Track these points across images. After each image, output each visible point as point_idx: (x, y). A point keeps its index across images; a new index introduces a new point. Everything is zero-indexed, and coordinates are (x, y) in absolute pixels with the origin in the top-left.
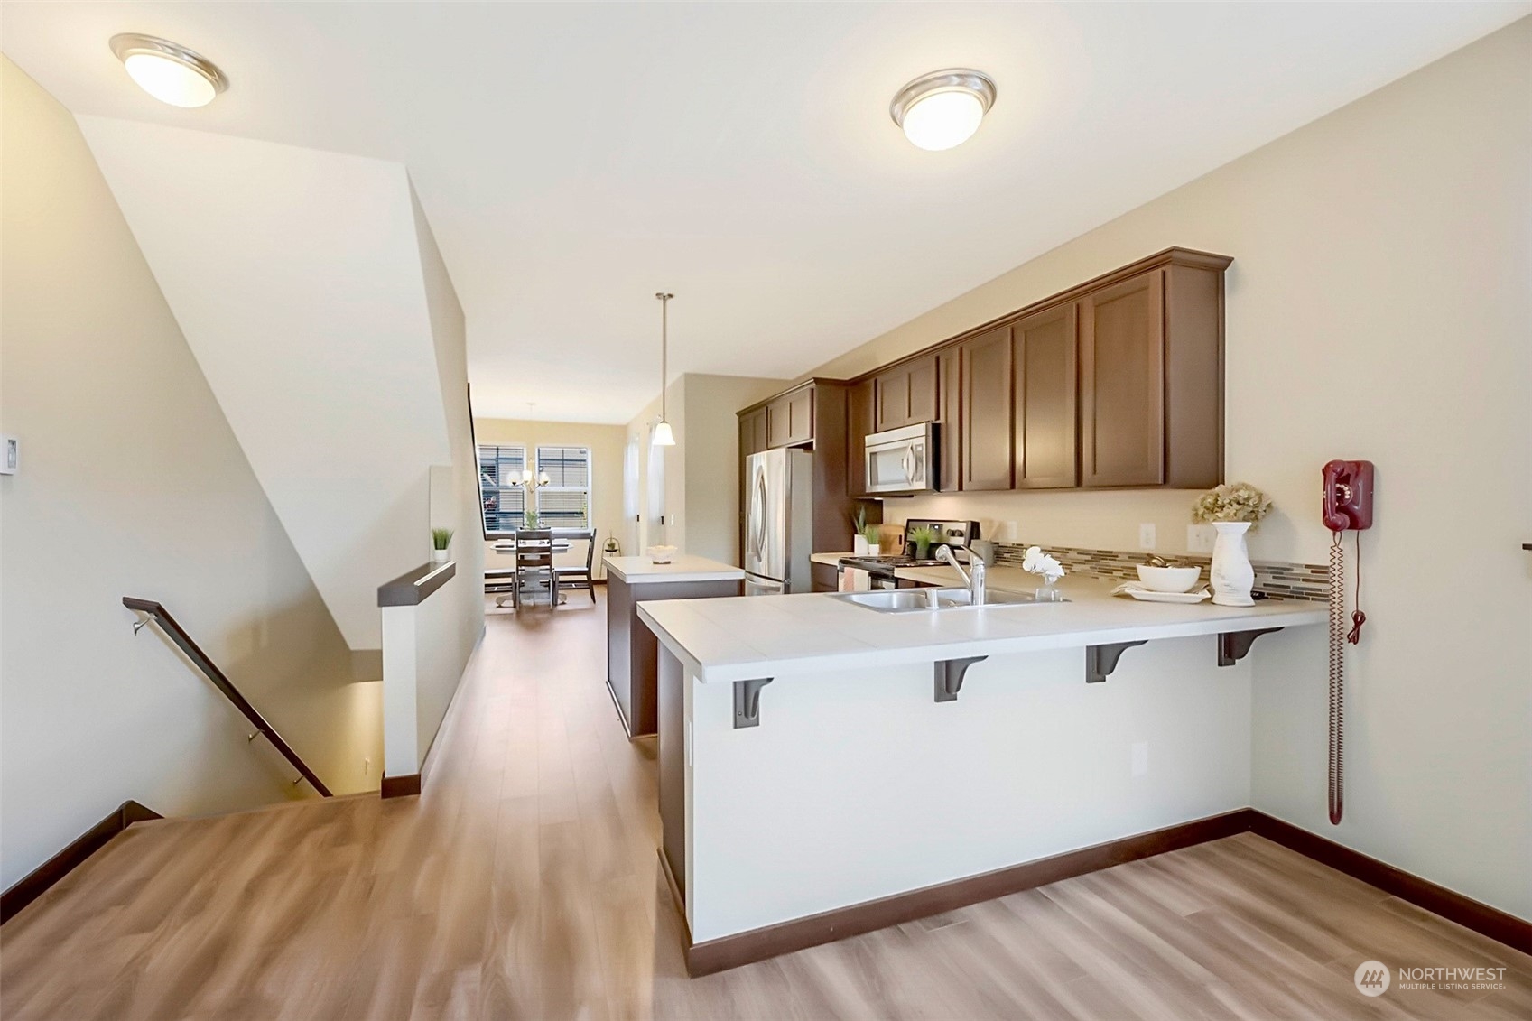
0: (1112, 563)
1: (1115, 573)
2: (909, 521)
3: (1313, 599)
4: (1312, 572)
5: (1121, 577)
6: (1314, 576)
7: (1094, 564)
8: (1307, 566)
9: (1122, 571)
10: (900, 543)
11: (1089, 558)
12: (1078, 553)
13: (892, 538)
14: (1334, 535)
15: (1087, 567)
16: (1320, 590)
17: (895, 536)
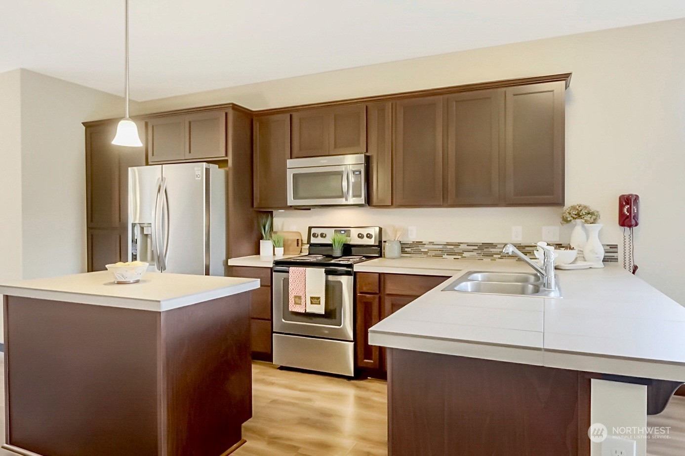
0: (492, 250)
1: (495, 256)
2: (310, 228)
3: (610, 261)
4: (610, 248)
5: (499, 258)
6: (612, 250)
7: (480, 252)
8: (608, 245)
9: (500, 254)
10: (298, 245)
11: (476, 248)
12: (468, 245)
13: (289, 242)
14: (630, 229)
15: (474, 253)
16: (614, 256)
17: (293, 241)
